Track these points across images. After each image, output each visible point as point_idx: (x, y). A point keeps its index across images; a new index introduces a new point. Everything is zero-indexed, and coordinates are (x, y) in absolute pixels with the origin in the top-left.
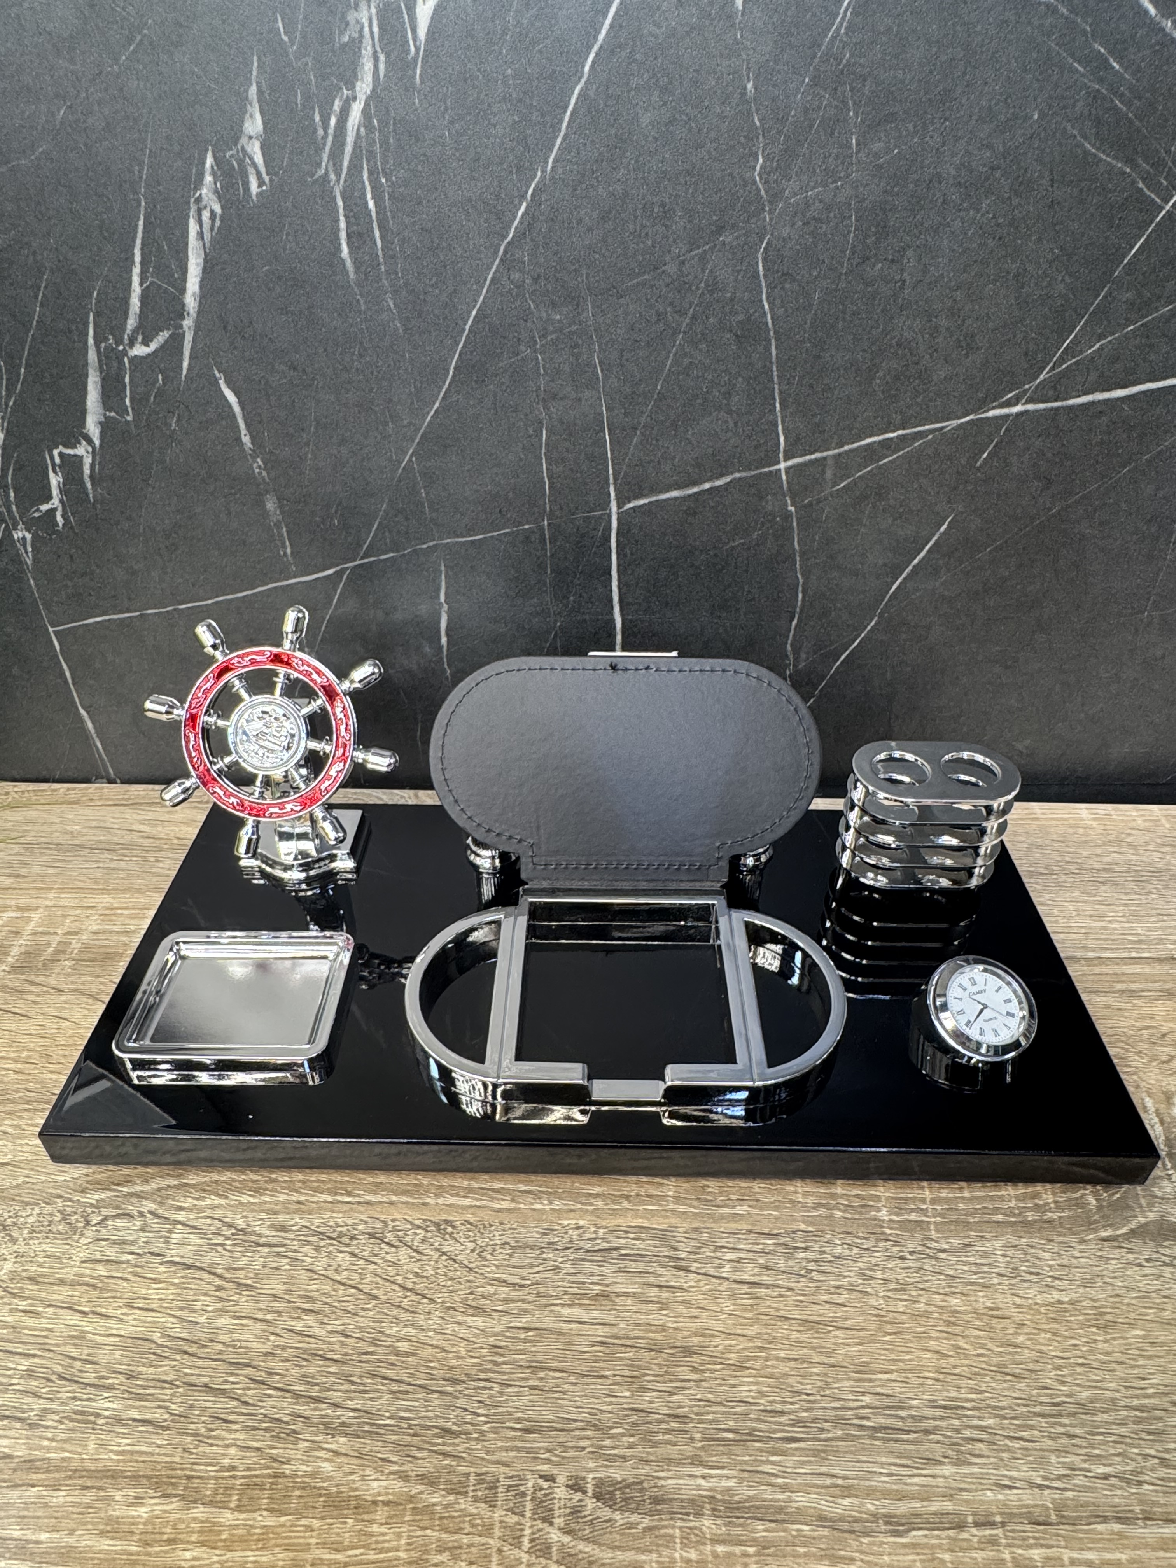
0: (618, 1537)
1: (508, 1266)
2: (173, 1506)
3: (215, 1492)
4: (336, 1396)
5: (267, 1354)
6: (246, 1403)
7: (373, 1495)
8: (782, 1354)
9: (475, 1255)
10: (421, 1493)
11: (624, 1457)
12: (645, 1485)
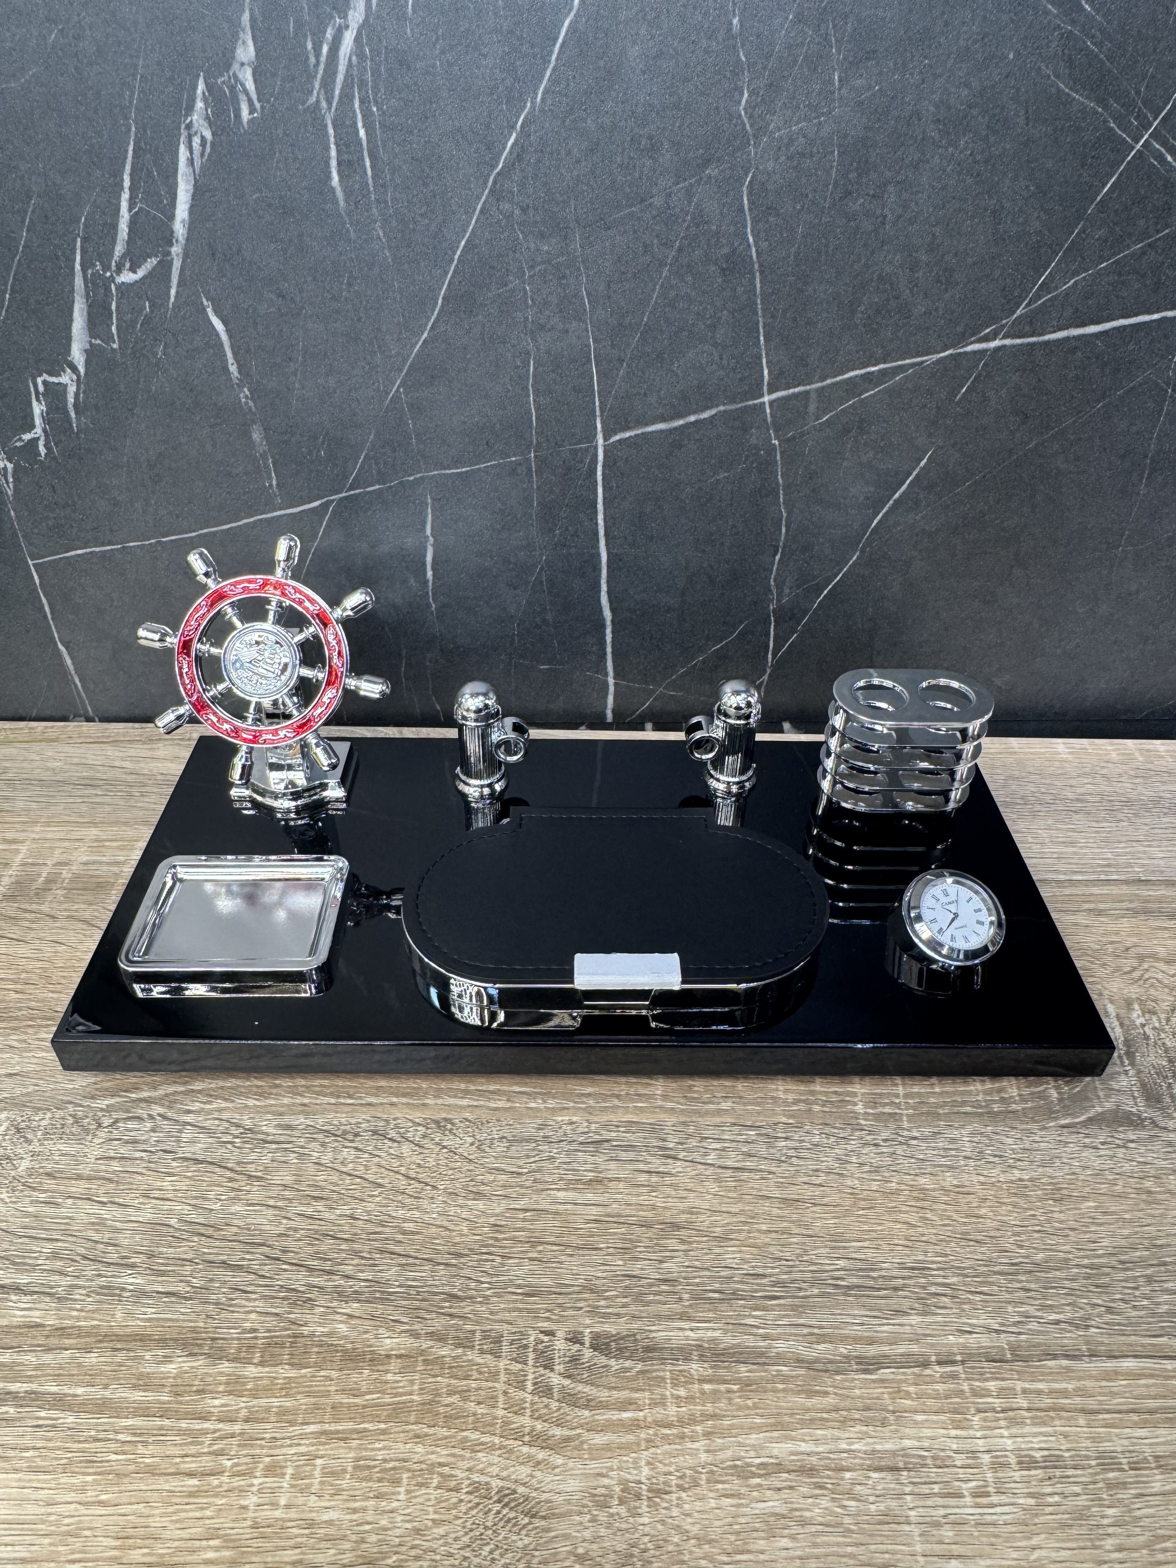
0: (614, 1379)
1: (506, 1157)
2: (200, 1363)
3: (239, 1350)
4: (348, 1269)
5: (280, 1235)
6: (264, 1277)
7: (387, 1350)
8: (764, 1227)
9: (474, 1148)
10: (432, 1347)
11: (618, 1315)
12: (638, 1337)
